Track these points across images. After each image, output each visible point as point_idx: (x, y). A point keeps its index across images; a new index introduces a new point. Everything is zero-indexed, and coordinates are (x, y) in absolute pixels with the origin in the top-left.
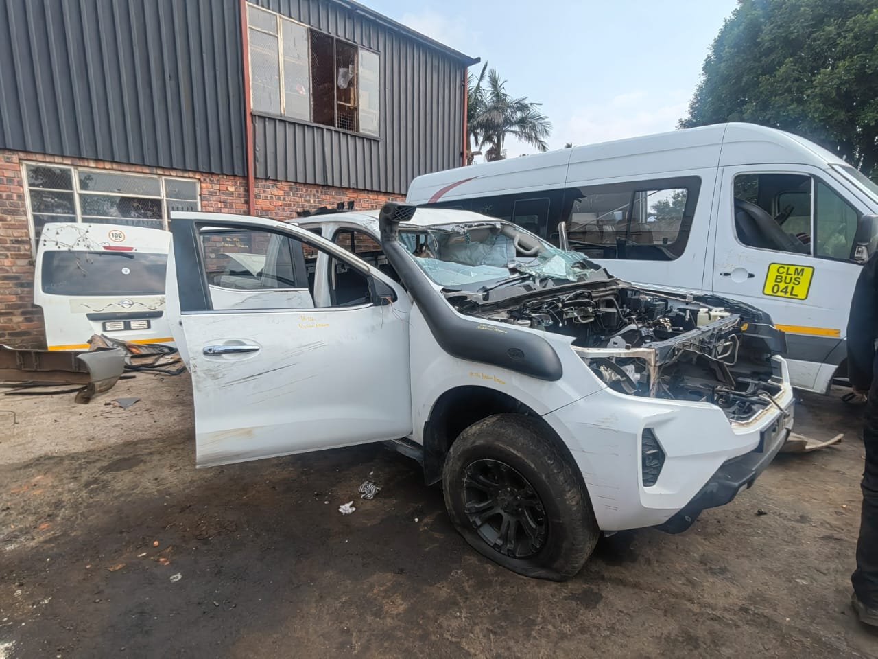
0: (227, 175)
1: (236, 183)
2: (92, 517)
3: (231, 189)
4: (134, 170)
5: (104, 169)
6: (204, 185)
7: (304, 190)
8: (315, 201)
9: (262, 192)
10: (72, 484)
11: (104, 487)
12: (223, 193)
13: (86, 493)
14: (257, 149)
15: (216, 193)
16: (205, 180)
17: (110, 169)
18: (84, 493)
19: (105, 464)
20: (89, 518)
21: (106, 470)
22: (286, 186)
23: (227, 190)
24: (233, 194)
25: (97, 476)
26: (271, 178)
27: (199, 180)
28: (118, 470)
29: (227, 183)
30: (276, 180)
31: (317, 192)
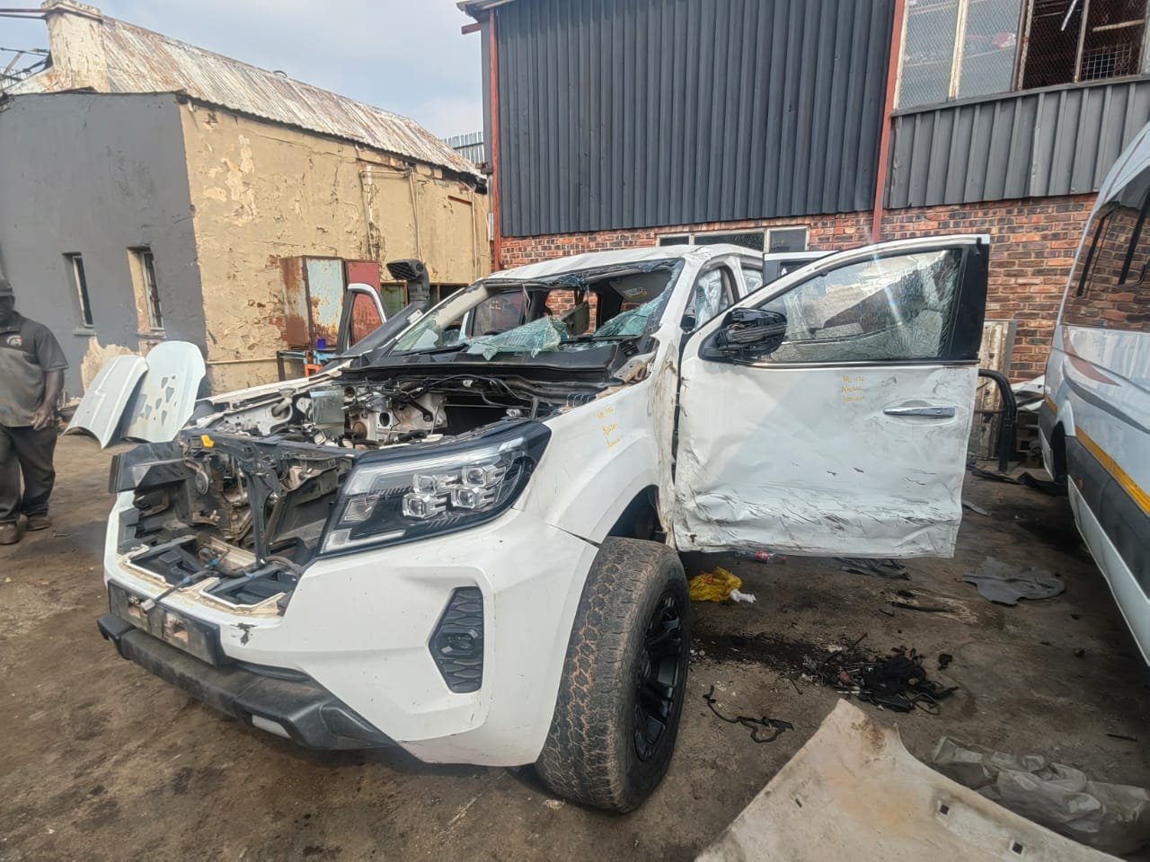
0: (846, 213)
1: (858, 221)
3: (850, 231)
4: (739, 226)
5: (714, 230)
6: (814, 231)
7: (980, 214)
8: (1001, 229)
9: (898, 228)
12: (837, 238)
14: (896, 165)
15: (828, 239)
16: (816, 224)
17: (718, 230)
22: (943, 214)
23: (844, 233)
24: (851, 237)
26: (913, 205)
27: (810, 224)
29: (845, 224)
30: (923, 207)
31: (1009, 212)
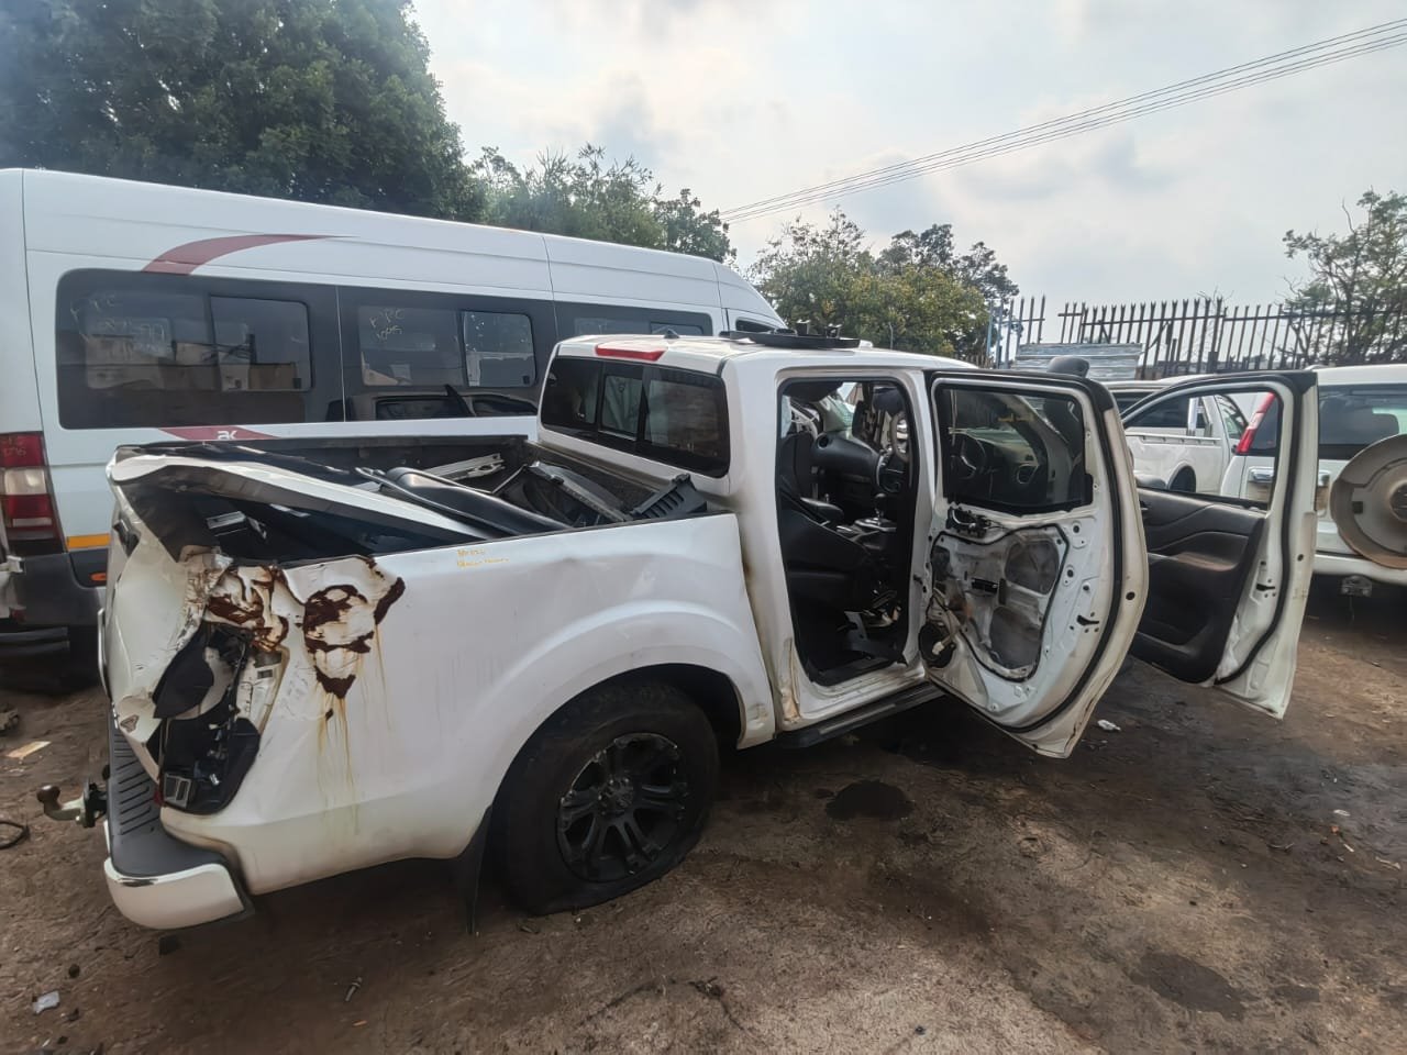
2: (1358, 932)
10: (1330, 1027)
11: (1282, 965)
13: (1325, 981)
18: (1330, 984)
19: (1214, 1019)
20: (1365, 934)
21: (1231, 1002)
25: (1267, 1001)
28: (1215, 978)
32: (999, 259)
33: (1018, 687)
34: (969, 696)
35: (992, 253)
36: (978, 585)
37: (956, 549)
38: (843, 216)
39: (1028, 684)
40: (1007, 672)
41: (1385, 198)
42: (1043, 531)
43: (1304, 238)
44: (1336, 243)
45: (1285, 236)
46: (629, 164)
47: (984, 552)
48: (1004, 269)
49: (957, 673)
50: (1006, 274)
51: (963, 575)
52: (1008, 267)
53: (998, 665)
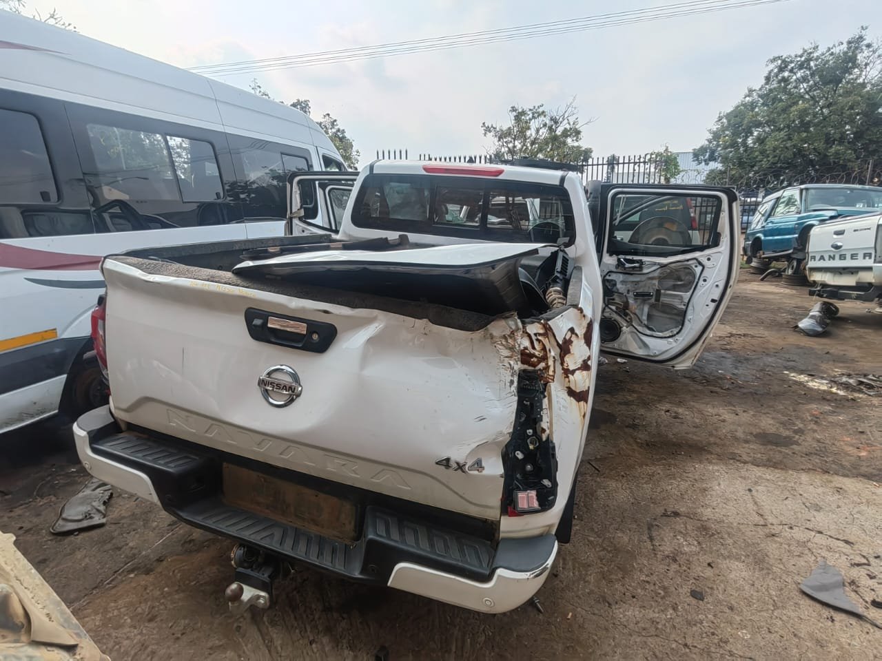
32: (340, 125)
33: (670, 340)
34: (633, 351)
35: (335, 121)
36: (638, 295)
37: (621, 279)
38: (259, 87)
39: (677, 337)
40: (660, 334)
41: (520, 110)
42: (686, 263)
43: (490, 126)
44: (502, 130)
45: (482, 125)
46: (52, 16)
47: (643, 278)
48: (343, 131)
49: (625, 342)
50: (346, 134)
51: (626, 292)
52: (346, 130)
53: (654, 333)
